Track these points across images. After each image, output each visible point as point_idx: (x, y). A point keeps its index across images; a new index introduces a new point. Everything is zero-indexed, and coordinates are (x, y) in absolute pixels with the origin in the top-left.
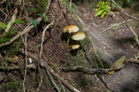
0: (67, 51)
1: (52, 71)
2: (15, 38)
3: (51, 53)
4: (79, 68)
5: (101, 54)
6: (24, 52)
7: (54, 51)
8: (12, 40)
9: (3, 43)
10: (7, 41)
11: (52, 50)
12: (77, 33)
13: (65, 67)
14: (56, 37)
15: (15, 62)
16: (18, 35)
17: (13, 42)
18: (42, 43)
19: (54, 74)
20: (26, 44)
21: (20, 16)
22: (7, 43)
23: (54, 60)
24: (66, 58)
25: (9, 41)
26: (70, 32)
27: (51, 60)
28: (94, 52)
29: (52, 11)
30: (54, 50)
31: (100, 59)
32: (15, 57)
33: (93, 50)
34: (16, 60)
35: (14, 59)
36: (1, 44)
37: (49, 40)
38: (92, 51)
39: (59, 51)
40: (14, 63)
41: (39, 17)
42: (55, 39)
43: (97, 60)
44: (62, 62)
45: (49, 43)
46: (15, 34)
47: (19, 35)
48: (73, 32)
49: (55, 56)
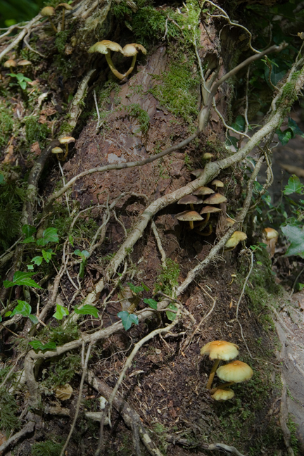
0: (206, 400)
1: (147, 439)
2: (69, 346)
3: (166, 395)
4: (221, 449)
5: (298, 429)
6: (92, 381)
7: (174, 393)
8: (60, 350)
9: (40, 352)
10: (48, 350)
11: (171, 389)
12: (231, 361)
13: (184, 437)
14: (189, 359)
15: (63, 399)
16: (79, 341)
17: (64, 354)
18: (125, 369)
19: (151, 449)
20: (86, 364)
21: (109, 296)
22: (49, 354)
23: (165, 415)
24: (193, 416)
25: (55, 350)
26: (213, 356)
27: (159, 411)
28: (278, 419)
29: (198, 298)
30: (174, 390)
31: (290, 440)
32: (65, 388)
33: (279, 412)
34: (67, 395)
35: (63, 391)
36: (37, 353)
37: (170, 364)
38: (276, 414)
39: (186, 395)
40: (60, 400)
41: (146, 309)
42: (183, 364)
43: (283, 440)
44: (183, 424)
45: (167, 370)
46: (74, 337)
47: (80, 339)
48: (220, 358)
49: (171, 404)
